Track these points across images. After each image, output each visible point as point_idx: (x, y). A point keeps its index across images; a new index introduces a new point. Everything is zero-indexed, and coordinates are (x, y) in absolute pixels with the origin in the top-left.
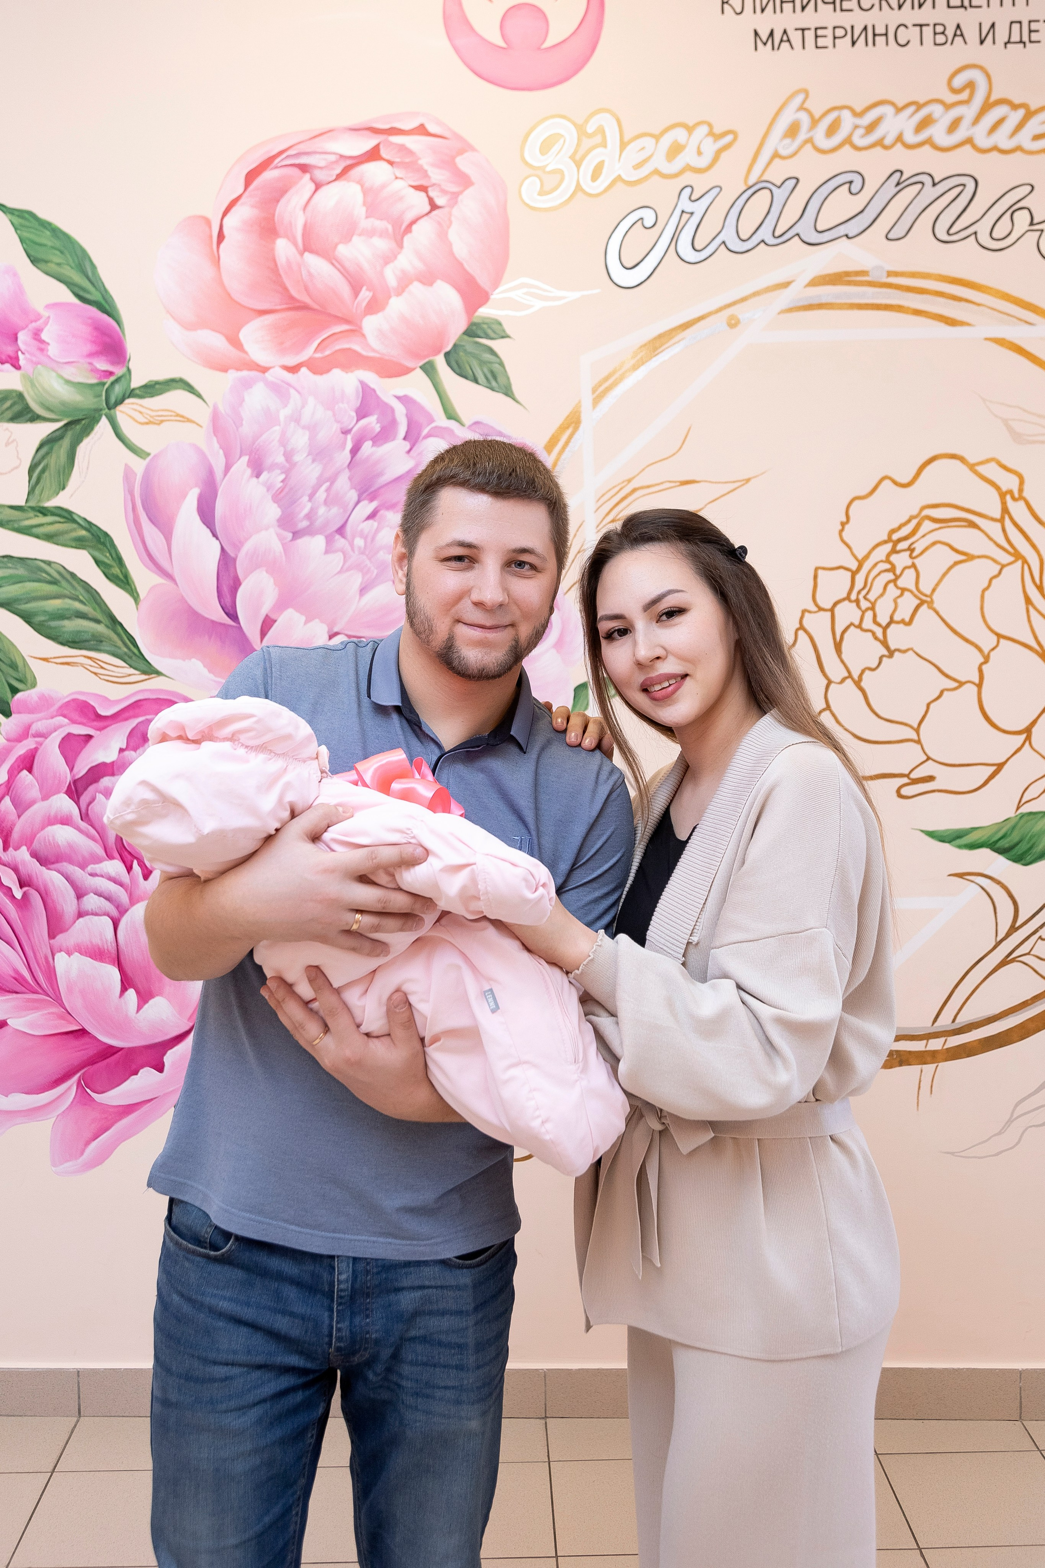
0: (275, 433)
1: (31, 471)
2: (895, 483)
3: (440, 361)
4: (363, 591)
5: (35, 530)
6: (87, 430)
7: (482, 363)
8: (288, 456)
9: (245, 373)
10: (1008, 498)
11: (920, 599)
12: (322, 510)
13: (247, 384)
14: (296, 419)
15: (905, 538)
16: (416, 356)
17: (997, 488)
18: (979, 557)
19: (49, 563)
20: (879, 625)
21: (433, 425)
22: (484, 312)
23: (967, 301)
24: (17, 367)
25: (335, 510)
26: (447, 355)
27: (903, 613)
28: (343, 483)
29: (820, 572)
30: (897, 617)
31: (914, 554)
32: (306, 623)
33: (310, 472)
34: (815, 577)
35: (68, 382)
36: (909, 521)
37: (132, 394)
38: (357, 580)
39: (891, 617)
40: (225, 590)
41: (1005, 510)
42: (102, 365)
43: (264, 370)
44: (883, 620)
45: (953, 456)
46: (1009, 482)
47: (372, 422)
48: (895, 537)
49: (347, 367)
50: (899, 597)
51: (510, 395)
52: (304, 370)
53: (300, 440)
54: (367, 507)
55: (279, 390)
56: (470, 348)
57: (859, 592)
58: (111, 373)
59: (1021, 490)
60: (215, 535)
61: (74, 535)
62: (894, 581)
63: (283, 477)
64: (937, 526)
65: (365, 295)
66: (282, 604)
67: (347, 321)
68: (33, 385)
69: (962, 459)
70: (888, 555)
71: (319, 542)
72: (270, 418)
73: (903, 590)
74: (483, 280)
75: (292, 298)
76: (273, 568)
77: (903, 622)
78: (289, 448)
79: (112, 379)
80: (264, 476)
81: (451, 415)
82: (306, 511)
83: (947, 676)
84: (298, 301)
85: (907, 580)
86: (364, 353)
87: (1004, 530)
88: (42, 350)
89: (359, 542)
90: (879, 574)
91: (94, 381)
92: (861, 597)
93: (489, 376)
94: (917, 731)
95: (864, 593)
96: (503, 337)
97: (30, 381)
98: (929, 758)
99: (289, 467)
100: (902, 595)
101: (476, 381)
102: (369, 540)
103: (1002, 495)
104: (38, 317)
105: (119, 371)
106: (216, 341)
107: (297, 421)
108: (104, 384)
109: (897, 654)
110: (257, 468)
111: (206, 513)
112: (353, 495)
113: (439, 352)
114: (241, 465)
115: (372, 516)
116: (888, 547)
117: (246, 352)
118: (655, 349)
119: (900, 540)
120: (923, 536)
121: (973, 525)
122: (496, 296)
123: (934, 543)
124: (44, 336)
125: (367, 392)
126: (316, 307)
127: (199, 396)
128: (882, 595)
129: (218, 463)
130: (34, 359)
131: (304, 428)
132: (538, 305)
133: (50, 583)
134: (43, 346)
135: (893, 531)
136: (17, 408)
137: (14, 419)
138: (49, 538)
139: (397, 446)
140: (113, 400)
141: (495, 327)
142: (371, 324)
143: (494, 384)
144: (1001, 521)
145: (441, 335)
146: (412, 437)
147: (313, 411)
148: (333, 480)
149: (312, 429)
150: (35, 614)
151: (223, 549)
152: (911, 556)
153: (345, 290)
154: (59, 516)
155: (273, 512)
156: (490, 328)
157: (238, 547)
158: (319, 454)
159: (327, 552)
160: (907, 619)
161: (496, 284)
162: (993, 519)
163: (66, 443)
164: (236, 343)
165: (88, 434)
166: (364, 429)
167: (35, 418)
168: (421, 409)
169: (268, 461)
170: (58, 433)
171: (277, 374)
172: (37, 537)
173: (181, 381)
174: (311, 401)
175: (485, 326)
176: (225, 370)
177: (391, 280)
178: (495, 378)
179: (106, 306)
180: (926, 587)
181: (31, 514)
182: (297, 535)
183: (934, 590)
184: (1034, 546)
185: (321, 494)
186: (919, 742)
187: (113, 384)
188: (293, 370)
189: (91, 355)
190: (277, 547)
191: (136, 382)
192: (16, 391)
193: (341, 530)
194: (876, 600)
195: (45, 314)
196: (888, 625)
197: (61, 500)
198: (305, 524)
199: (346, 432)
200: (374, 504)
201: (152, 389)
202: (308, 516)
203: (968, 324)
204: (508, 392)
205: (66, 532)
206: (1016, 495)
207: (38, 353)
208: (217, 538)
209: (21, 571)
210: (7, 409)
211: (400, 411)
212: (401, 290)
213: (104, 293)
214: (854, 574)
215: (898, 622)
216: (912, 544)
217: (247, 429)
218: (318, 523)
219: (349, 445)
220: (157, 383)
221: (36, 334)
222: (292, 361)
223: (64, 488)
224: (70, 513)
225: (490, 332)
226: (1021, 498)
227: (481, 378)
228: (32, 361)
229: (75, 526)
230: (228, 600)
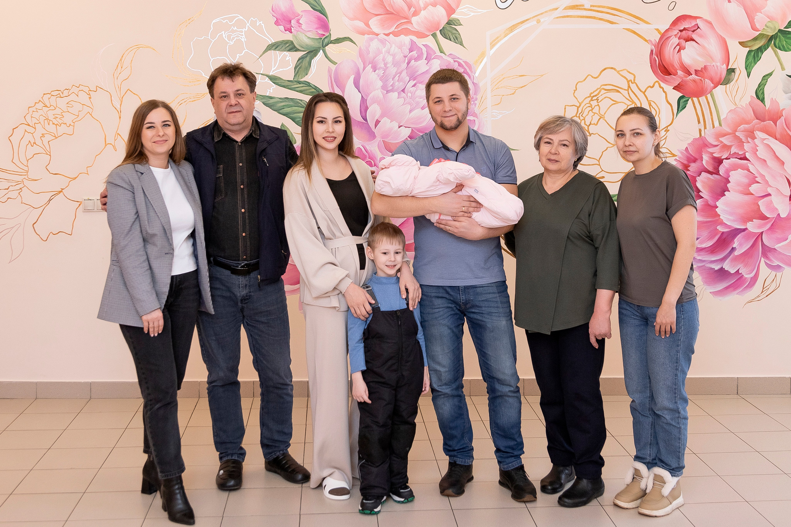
0: (381, 57)
1: (295, 68)
2: (592, 77)
3: (438, 33)
4: (411, 111)
5: (297, 89)
6: (315, 55)
7: (452, 34)
8: (385, 64)
9: (371, 36)
10: (630, 82)
11: (600, 116)
12: (397, 83)
13: (372, 40)
14: (388, 52)
15: (596, 96)
16: (430, 31)
17: (627, 79)
18: (620, 102)
19: (301, 100)
20: (587, 125)
21: (435, 55)
22: (454, 16)
23: (617, 16)
24: (291, 32)
25: (401, 83)
26: (440, 31)
27: (595, 121)
28: (404, 74)
29: (567, 107)
30: (592, 123)
31: (598, 101)
32: (391, 122)
33: (393, 70)
34: (565, 109)
35: (309, 38)
36: (597, 90)
37: (331, 42)
38: (408, 108)
39: (590, 123)
40: (363, 110)
41: (629, 87)
42: (321, 32)
43: (377, 35)
44: (588, 124)
45: (612, 68)
46: (630, 77)
47: (414, 53)
48: (592, 95)
49: (406, 35)
50: (593, 116)
51: (462, 44)
52: (391, 35)
53: (389, 59)
54: (412, 83)
55: (383, 42)
56: (448, 28)
57: (580, 114)
58: (324, 35)
59: (634, 80)
60: (359, 92)
61: (311, 91)
62: (592, 110)
63: (384, 71)
64: (606, 92)
65: (413, 9)
66: (382, 116)
67: (405, 18)
68: (296, 39)
69: (615, 69)
70: (590, 101)
71: (396, 94)
72: (379, 52)
73: (595, 113)
74: (454, 6)
75: (387, 10)
76: (379, 103)
77: (594, 124)
78: (386, 62)
79: (324, 37)
80: (377, 71)
81: (442, 51)
82: (391, 84)
83: (609, 143)
84: (390, 11)
85: (596, 110)
86: (412, 30)
87: (629, 93)
88: (300, 26)
89: (409, 95)
90: (586, 108)
91: (319, 38)
92: (580, 115)
93: (455, 38)
94: (599, 161)
95: (581, 114)
96: (460, 25)
97: (295, 37)
98: (603, 170)
99: (386, 68)
100: (594, 115)
101: (451, 40)
102: (413, 94)
103: (628, 82)
104: (299, 15)
105: (327, 34)
106: (361, 25)
107: (389, 53)
108: (322, 39)
109: (592, 135)
110: (375, 69)
111: (357, 84)
112: (407, 79)
113: (438, 30)
114: (369, 68)
115: (414, 86)
116: (590, 98)
117: (371, 29)
118: (512, 30)
119: (593, 96)
120: (602, 95)
121: (618, 91)
122: (458, 11)
123: (605, 98)
124: (300, 22)
125: (413, 43)
126: (395, 13)
127: (355, 43)
128: (587, 115)
129: (361, 66)
130: (297, 30)
131: (391, 55)
132: (472, 14)
133: (301, 107)
134: (300, 25)
135: (592, 93)
136: (290, 47)
137: (289, 50)
138: (301, 92)
139: (423, 62)
140: (324, 44)
141: (457, 21)
142: (414, 20)
143: (457, 41)
144: (628, 90)
145: (438, 24)
146: (428, 59)
147: (394, 49)
148: (401, 73)
149: (394, 56)
150: (295, 118)
151: (362, 96)
152: (597, 102)
153: (406, 8)
154: (305, 84)
155: (380, 84)
156: (455, 22)
157: (367, 96)
158: (396, 64)
159: (398, 98)
160: (596, 123)
161: (458, 7)
162: (625, 90)
163: (308, 59)
164: (367, 25)
165: (316, 56)
166: (412, 56)
167: (297, 50)
168: (432, 49)
169: (378, 66)
170: (305, 55)
171: (382, 36)
172: (297, 91)
173: (349, 38)
174: (393, 46)
175: (454, 21)
176: (363, 34)
177: (422, 5)
178: (457, 40)
179: (322, 12)
180: (602, 112)
181: (296, 83)
182: (388, 92)
183: (605, 113)
184: (638, 99)
185: (397, 78)
186: (599, 165)
187: (324, 38)
188: (387, 35)
189: (317, 28)
190: (381, 96)
191: (333, 38)
192: (290, 40)
193: (403, 91)
194: (585, 117)
195: (301, 14)
196: (590, 125)
197: (306, 79)
198: (391, 88)
199: (405, 57)
200: (415, 82)
201: (338, 41)
202: (392, 85)
203: (618, 24)
204: (461, 44)
205: (307, 90)
206: (633, 82)
207: (298, 27)
208: (360, 93)
209: (291, 103)
210: (287, 47)
211: (424, 50)
212: (425, 9)
213: (322, 7)
214: (578, 108)
215: (593, 124)
216: (598, 97)
217: (371, 55)
218: (395, 88)
219: (406, 61)
220: (340, 39)
221: (298, 21)
222: (387, 32)
223: (307, 75)
224: (309, 83)
225: (455, 23)
226: (634, 82)
227: (452, 39)
228: (296, 30)
229: (311, 88)
230: (364, 114)
